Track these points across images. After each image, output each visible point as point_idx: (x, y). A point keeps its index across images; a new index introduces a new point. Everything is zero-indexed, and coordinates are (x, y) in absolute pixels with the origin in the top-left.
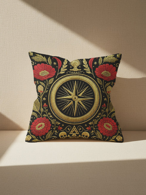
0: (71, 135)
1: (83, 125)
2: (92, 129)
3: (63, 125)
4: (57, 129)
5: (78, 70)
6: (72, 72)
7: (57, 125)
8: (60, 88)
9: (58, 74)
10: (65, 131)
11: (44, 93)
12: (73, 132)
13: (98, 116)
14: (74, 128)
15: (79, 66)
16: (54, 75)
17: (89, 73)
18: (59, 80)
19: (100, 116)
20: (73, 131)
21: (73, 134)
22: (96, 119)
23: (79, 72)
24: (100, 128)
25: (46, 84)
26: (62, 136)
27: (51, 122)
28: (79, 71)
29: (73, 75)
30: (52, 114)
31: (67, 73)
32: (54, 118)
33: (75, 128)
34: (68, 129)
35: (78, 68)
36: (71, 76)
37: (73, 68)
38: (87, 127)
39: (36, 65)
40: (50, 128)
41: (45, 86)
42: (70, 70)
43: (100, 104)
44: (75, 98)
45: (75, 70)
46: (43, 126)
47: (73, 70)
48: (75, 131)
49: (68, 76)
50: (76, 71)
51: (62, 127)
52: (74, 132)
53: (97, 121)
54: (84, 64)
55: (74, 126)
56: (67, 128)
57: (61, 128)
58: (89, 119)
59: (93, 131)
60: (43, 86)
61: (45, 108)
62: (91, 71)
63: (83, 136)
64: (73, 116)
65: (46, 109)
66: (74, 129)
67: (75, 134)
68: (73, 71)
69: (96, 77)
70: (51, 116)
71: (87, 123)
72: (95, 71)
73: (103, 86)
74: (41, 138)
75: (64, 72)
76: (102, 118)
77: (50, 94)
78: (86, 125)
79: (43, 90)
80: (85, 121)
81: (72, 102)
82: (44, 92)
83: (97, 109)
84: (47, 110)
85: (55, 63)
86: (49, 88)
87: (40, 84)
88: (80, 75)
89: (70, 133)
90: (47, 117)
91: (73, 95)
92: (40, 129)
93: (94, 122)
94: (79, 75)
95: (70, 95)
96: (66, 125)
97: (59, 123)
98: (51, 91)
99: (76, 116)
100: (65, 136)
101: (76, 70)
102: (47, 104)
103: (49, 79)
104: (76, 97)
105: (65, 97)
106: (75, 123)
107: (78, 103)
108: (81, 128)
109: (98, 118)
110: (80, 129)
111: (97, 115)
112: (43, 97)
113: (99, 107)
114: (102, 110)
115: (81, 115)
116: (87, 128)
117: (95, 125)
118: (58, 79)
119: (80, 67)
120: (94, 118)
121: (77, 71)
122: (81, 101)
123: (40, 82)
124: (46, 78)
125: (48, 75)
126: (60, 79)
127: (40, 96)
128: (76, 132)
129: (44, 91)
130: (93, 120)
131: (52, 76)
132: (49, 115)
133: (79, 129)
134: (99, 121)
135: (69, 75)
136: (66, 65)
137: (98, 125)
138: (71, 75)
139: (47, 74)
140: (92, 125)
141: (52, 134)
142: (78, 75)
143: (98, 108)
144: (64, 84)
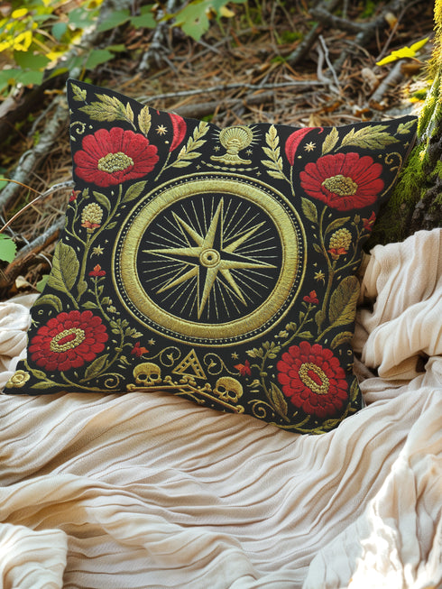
0: (177, 378)
1: (225, 353)
2: (255, 374)
3: (152, 342)
4: (126, 351)
5: (240, 161)
6: (218, 167)
7: (128, 339)
8: (162, 218)
9: (164, 169)
10: (156, 361)
11: (100, 231)
12: (184, 368)
13: (283, 334)
14: (192, 357)
15: (248, 148)
16: (150, 169)
17: (279, 176)
18: (163, 189)
19: (291, 332)
20: (188, 365)
21: (186, 376)
22: (276, 341)
23: (241, 170)
24: (283, 378)
25: (113, 200)
26: (143, 377)
27: (109, 328)
28: (242, 166)
29: (220, 176)
30: (117, 303)
31: (198, 167)
32: (125, 315)
33: (196, 359)
34: (170, 357)
35: (242, 154)
36: (211, 181)
37: (223, 151)
38: (237, 362)
39: (92, 132)
40: (103, 346)
41: (109, 208)
42: (213, 158)
43: (295, 289)
44: (210, 258)
45: (227, 162)
46: (78, 341)
47: (222, 159)
48: (194, 366)
49: (199, 177)
50: (230, 166)
51: (148, 347)
52: (190, 370)
53: (277, 349)
54: (267, 146)
55: (193, 351)
56: (164, 354)
57: (144, 350)
58: (249, 336)
59: (257, 382)
60: (102, 207)
61: (95, 281)
62: (286, 171)
63: (222, 389)
64: (194, 319)
65: (99, 285)
66: (192, 359)
67: (192, 377)
68: (223, 164)
69: (301, 193)
70: (112, 309)
71: (241, 350)
72: (302, 173)
73: (318, 227)
74: (64, 378)
75: (189, 163)
76: (297, 341)
77: (122, 235)
78: (235, 355)
79: (98, 220)
80: (234, 341)
81: (196, 270)
82: (102, 229)
83: (285, 308)
84: (101, 288)
85: (162, 129)
86: (125, 213)
87: (93, 199)
88: (244, 180)
89: (174, 372)
90: (97, 312)
91: (203, 247)
92: (64, 348)
93: (265, 351)
94: (240, 179)
95: (195, 244)
96: (162, 343)
97: (139, 335)
98: (126, 226)
99: (204, 320)
100: (154, 376)
101: (233, 163)
102: (106, 267)
103: (127, 185)
104: (216, 255)
105: (174, 251)
106: (198, 341)
107: (219, 274)
108: (216, 360)
109: (283, 340)
110: (213, 364)
111: (281, 327)
112: (95, 245)
113: (291, 299)
114: (302, 314)
115: (224, 319)
116: (240, 367)
117: (269, 361)
118: (160, 187)
119: (250, 152)
120: (269, 337)
121: (237, 166)
122: (230, 271)
123: (95, 193)
124: (121, 180)
125: (129, 170)
126: (168, 186)
127: (85, 241)
128: (197, 371)
129: (102, 224)
130: (264, 345)
131: (142, 175)
132: (105, 306)
133: (209, 363)
134: (284, 350)
135: (204, 176)
136: (202, 138)
137: (280, 365)
138: (209, 176)
139: (126, 166)
140: (257, 360)
141: (108, 366)
142: (235, 178)
143: (288, 304)
144: (179, 206)
